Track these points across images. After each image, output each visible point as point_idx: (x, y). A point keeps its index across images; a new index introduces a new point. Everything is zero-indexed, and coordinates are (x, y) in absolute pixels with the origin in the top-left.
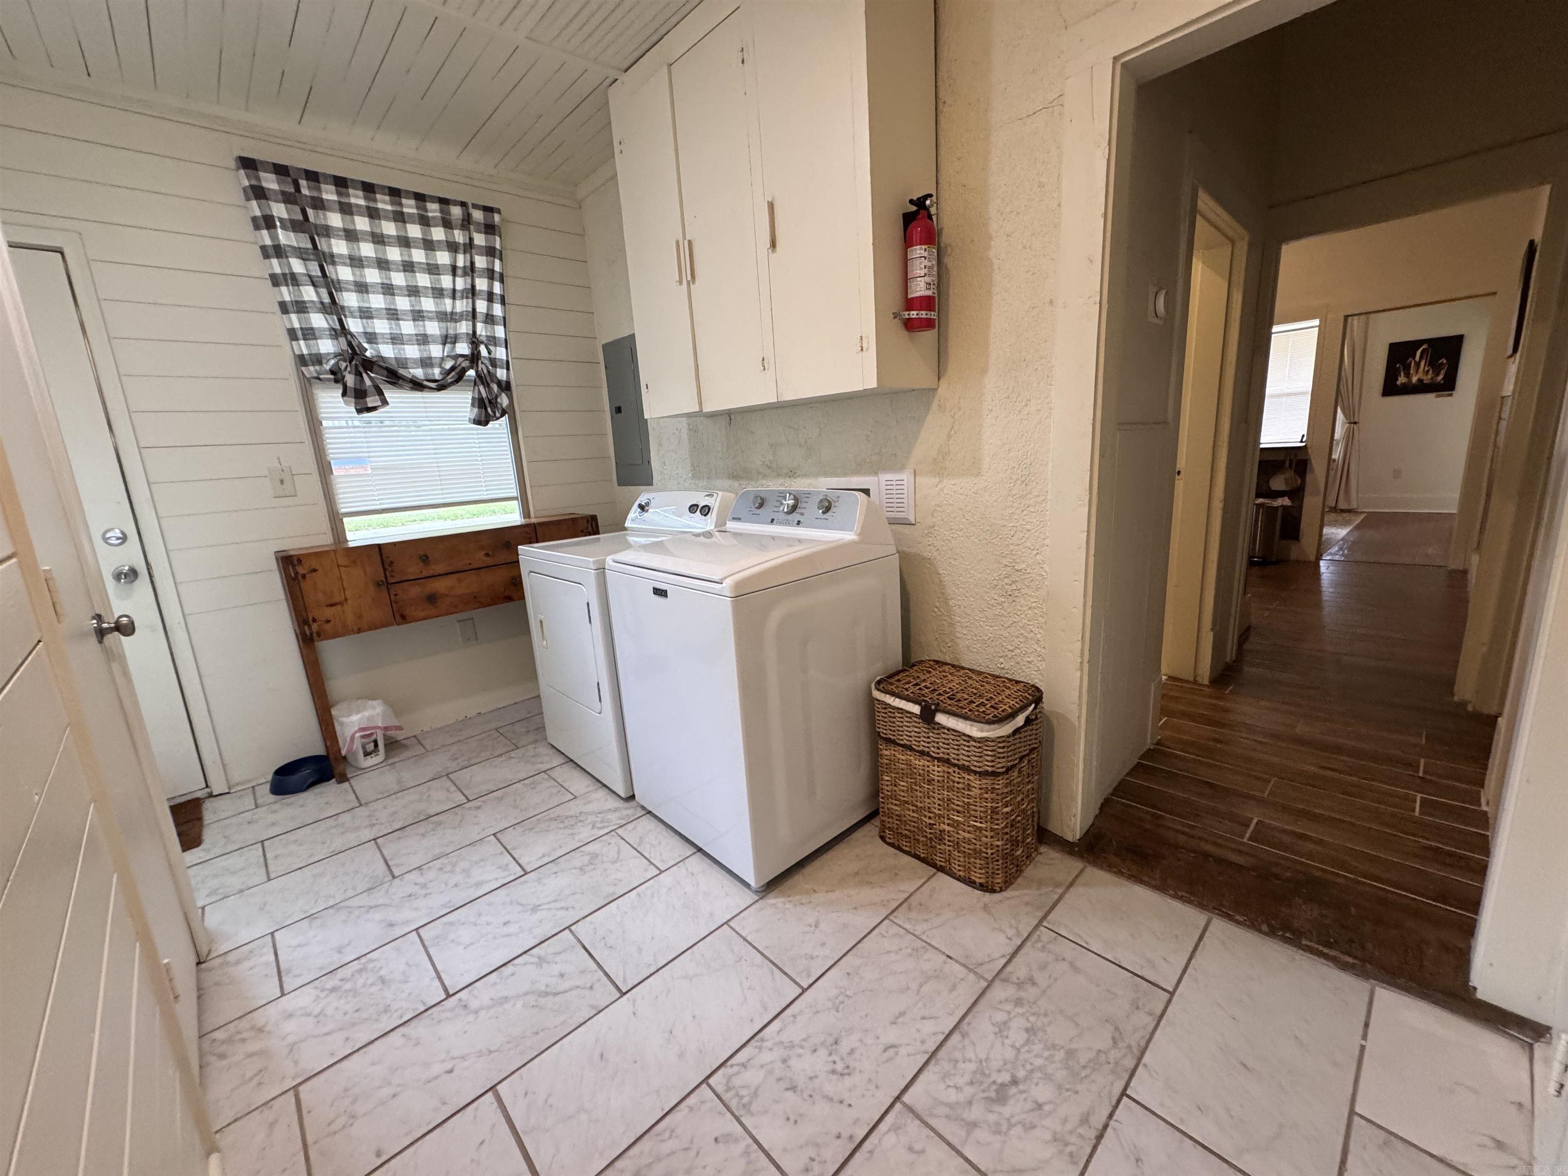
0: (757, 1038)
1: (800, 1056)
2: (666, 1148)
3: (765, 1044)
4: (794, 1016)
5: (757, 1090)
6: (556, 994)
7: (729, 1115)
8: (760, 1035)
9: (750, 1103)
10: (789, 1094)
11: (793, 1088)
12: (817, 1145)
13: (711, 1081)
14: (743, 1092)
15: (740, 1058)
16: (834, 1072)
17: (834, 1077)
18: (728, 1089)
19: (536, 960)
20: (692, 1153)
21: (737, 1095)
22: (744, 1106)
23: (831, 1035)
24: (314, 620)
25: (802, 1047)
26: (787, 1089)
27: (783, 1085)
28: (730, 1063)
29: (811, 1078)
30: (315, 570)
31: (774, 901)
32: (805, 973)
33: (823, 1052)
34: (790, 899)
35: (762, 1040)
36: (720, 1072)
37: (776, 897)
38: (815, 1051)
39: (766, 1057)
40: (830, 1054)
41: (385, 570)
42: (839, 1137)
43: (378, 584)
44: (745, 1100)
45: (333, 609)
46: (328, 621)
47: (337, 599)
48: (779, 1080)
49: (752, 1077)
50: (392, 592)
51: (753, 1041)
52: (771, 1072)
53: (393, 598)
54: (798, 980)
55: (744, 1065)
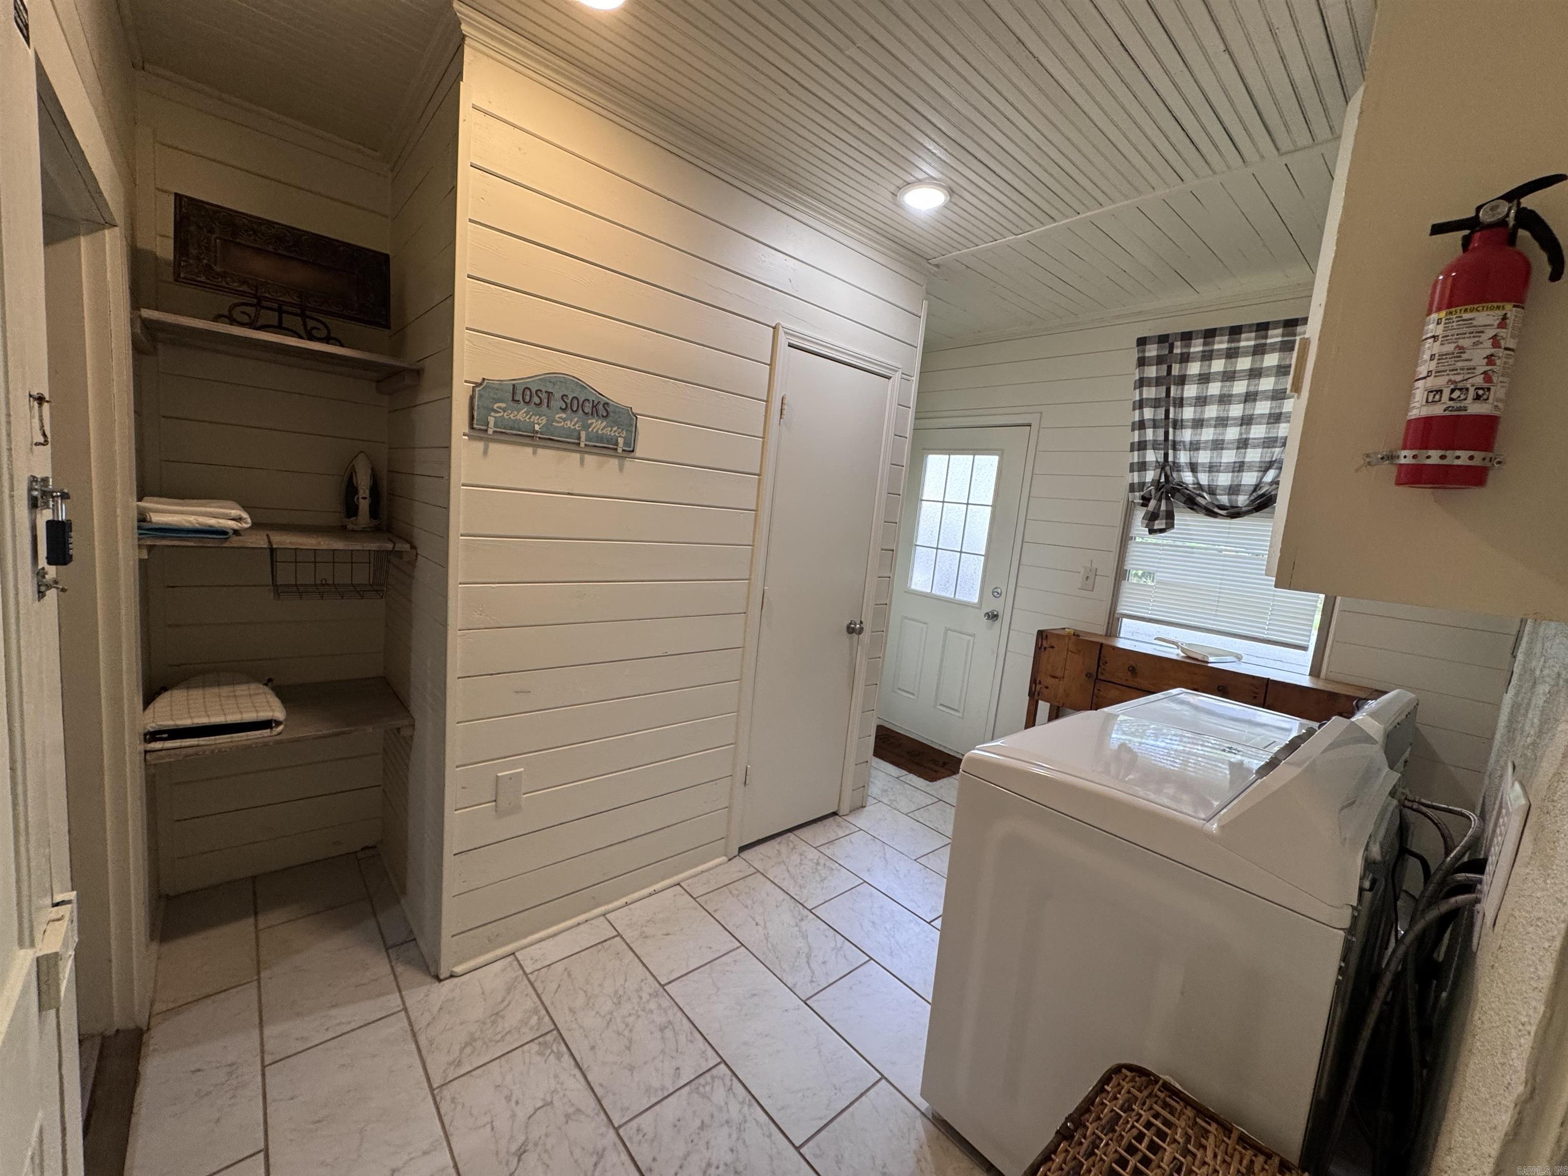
0: (753, 1100)
1: (730, 1135)
2: (682, 1038)
3: (746, 1108)
4: (770, 1136)
5: (708, 1098)
6: (808, 963)
7: (693, 1077)
8: (755, 1104)
9: (698, 1093)
10: (698, 1123)
11: (703, 1126)
12: (653, 1140)
13: (722, 1066)
14: (708, 1088)
15: (736, 1084)
16: (709, 1165)
17: (704, 1165)
18: (713, 1078)
19: (839, 945)
20: (674, 1054)
21: (707, 1083)
22: (697, 1088)
23: (745, 1169)
24: (1040, 683)
25: (738, 1139)
26: (703, 1122)
27: (707, 1120)
28: (734, 1078)
29: (707, 1143)
30: (1053, 647)
31: (920, 1128)
32: (819, 1152)
33: (729, 1158)
34: (926, 1148)
35: (750, 1105)
36: (728, 1072)
37: (926, 1131)
38: (732, 1150)
39: (734, 1107)
40: (726, 1165)
41: (1099, 666)
42: (654, 1160)
43: (1089, 675)
44: (701, 1089)
45: (1053, 680)
46: (1047, 688)
47: (1059, 673)
48: (712, 1116)
49: (719, 1095)
50: (1097, 687)
51: (750, 1097)
52: (720, 1109)
53: (1096, 691)
54: (810, 1144)
55: (730, 1089)
